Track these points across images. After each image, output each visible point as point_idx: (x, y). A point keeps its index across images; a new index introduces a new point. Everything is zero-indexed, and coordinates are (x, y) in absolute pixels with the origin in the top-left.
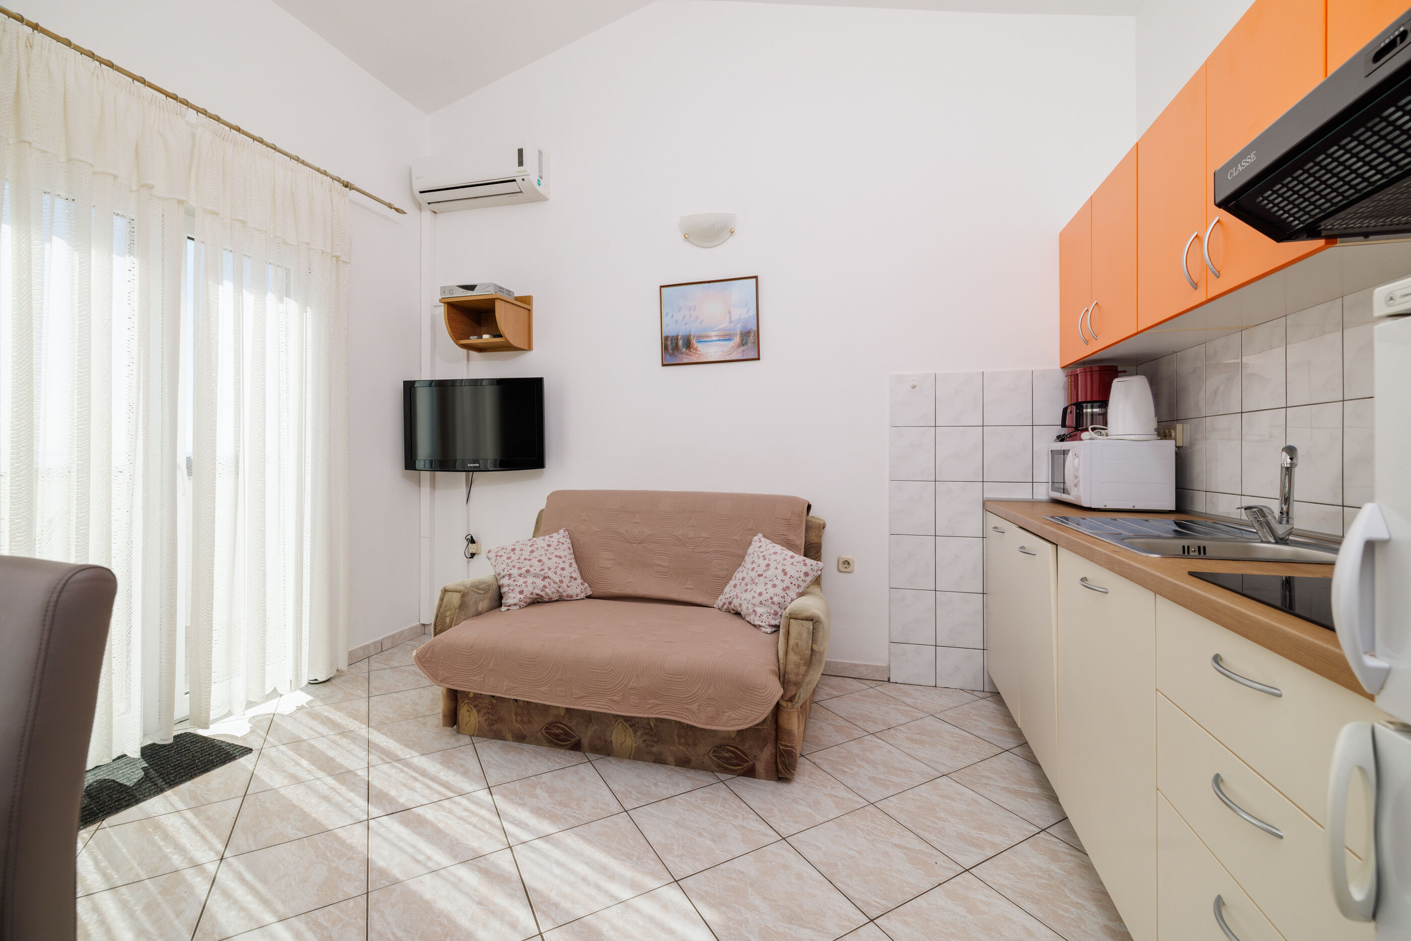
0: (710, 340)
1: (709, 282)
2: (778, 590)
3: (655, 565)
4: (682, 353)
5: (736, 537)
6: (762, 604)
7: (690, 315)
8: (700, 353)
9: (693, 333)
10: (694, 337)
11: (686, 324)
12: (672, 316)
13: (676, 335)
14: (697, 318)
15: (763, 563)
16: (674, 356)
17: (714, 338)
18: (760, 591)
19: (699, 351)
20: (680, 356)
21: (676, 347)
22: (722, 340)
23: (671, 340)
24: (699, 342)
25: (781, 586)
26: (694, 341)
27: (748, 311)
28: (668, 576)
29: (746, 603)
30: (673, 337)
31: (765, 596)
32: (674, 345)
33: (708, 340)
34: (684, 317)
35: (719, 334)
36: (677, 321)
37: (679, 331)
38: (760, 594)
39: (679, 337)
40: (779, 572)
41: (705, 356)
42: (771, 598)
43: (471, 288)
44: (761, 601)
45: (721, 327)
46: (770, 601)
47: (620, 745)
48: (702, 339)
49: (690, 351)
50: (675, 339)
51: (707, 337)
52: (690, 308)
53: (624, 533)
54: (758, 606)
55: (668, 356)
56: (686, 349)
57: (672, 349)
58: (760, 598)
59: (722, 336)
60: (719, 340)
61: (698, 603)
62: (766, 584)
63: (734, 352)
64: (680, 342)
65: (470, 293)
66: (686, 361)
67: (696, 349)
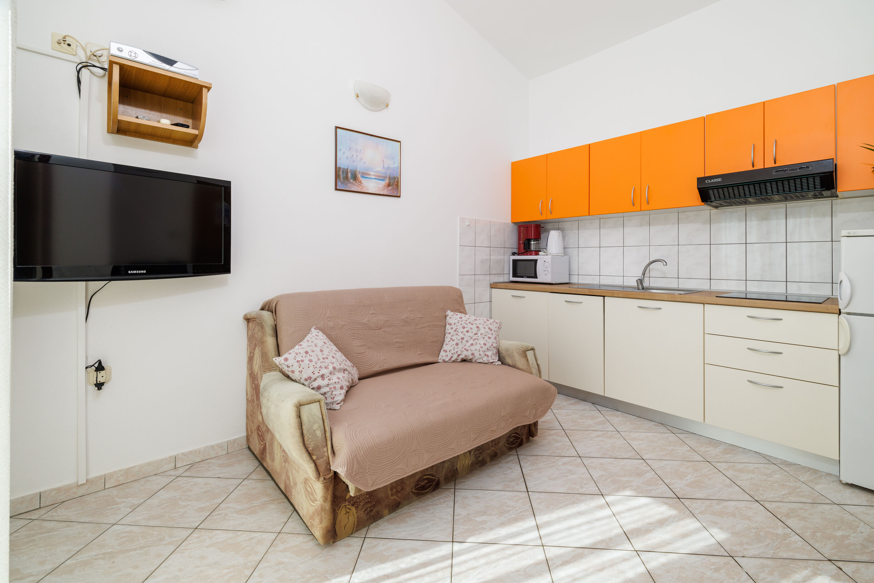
0: (370, 177)
1: (371, 135)
2: (493, 340)
3: (395, 343)
4: (350, 183)
5: (436, 315)
6: (488, 350)
7: (357, 156)
8: (363, 185)
9: (358, 170)
10: (359, 173)
11: (353, 161)
12: (344, 153)
13: (346, 168)
14: (361, 159)
15: (474, 327)
16: (344, 184)
17: (372, 177)
18: (483, 343)
19: (363, 184)
20: (349, 185)
21: (346, 178)
22: (378, 179)
23: (343, 171)
24: (363, 177)
25: (493, 337)
26: (359, 176)
27: (394, 163)
28: (405, 349)
29: (477, 352)
30: (344, 169)
31: (488, 345)
32: (345, 175)
33: (368, 177)
34: (353, 156)
35: (376, 175)
36: (347, 158)
37: (348, 166)
38: (485, 344)
39: (349, 170)
40: (487, 329)
41: (367, 188)
42: (492, 345)
43: (171, 62)
44: (487, 348)
45: (377, 169)
46: (492, 347)
47: (462, 468)
48: (365, 175)
49: (356, 182)
50: (346, 172)
51: (368, 174)
52: (357, 150)
53: (367, 323)
54: (486, 351)
55: (340, 183)
56: (353, 180)
57: (343, 178)
58: (486, 347)
59: (378, 176)
60: (376, 179)
61: (430, 362)
62: (484, 338)
63: (385, 189)
64: (349, 175)
65: (167, 67)
66: (353, 189)
67: (360, 182)
